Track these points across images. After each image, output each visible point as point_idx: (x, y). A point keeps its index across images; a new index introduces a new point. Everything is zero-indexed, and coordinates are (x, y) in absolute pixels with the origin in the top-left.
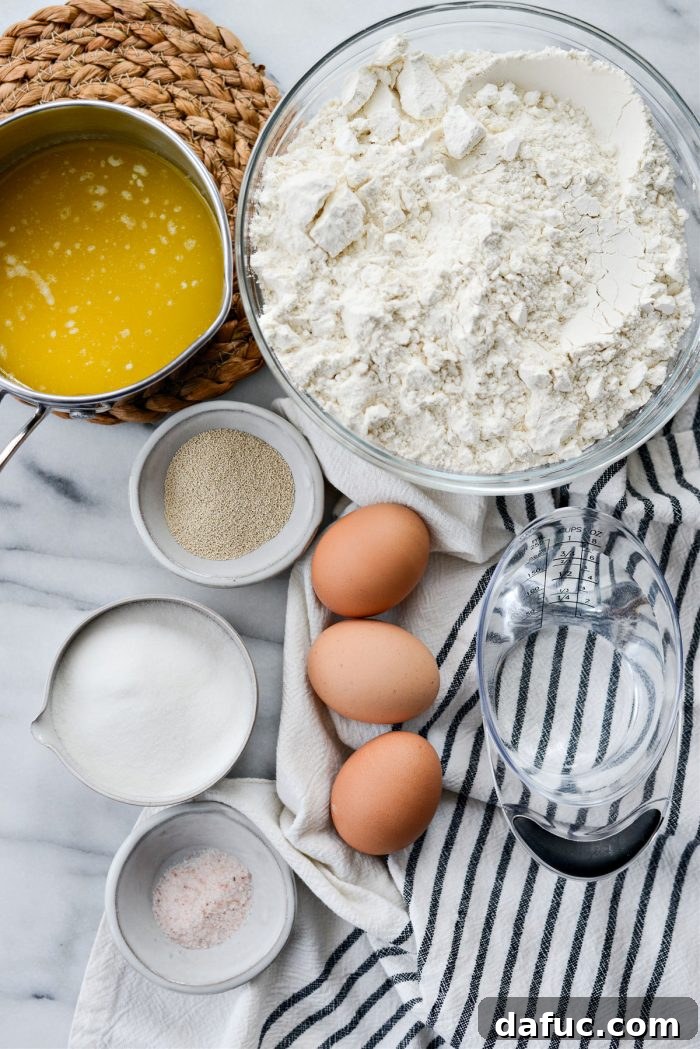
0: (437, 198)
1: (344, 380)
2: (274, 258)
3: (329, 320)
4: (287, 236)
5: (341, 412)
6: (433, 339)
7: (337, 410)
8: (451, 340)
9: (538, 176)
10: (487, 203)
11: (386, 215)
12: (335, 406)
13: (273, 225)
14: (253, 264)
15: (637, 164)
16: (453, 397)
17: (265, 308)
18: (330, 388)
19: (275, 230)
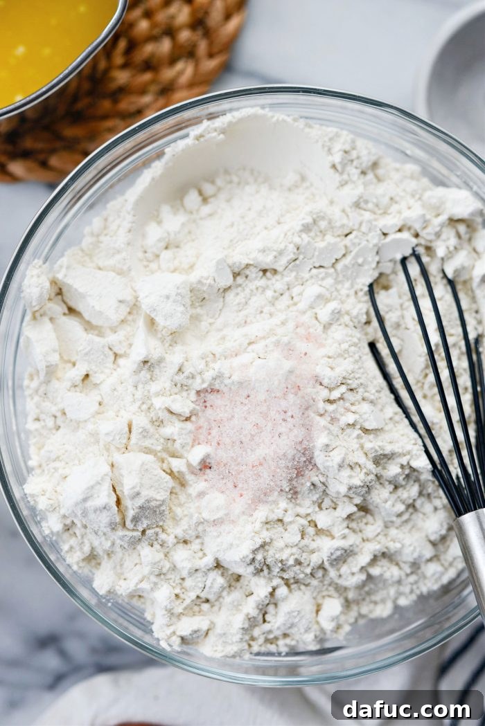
0: (203, 381)
1: (276, 615)
2: (115, 568)
3: (214, 580)
4: (109, 544)
5: (298, 641)
6: (317, 509)
7: (293, 643)
8: (334, 495)
9: (265, 271)
10: (250, 344)
11: (175, 441)
12: (288, 641)
13: (86, 541)
14: (102, 592)
15: (332, 171)
16: (380, 537)
17: (148, 616)
18: (270, 632)
19: (91, 544)
